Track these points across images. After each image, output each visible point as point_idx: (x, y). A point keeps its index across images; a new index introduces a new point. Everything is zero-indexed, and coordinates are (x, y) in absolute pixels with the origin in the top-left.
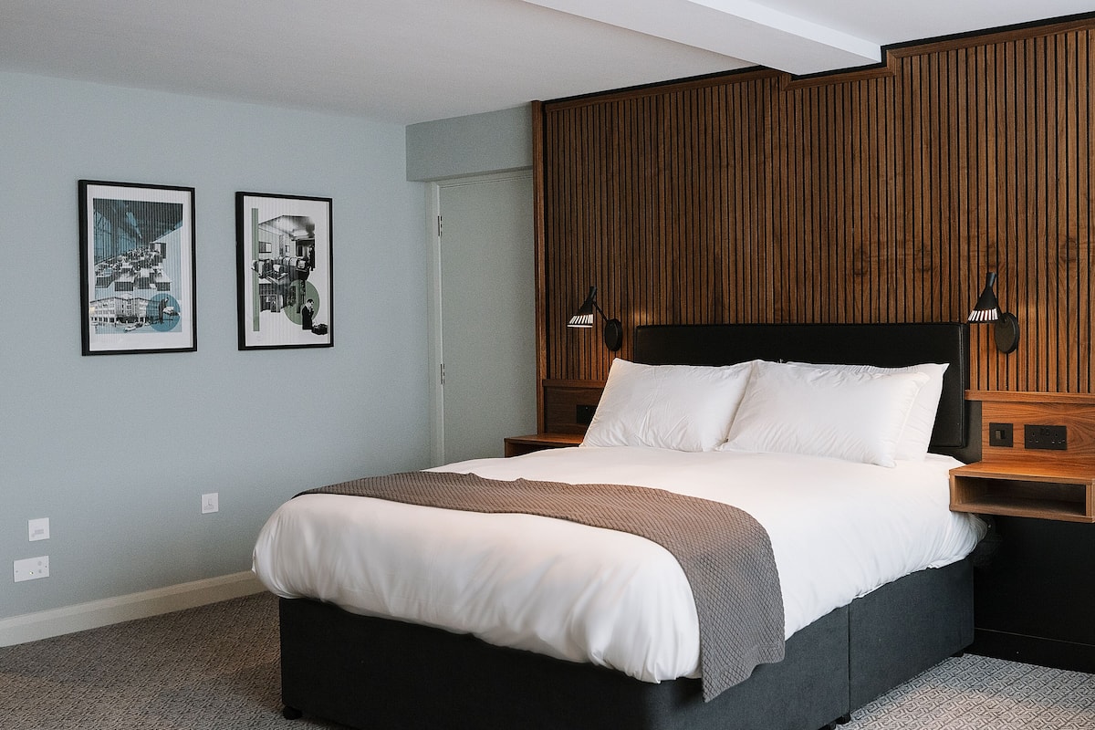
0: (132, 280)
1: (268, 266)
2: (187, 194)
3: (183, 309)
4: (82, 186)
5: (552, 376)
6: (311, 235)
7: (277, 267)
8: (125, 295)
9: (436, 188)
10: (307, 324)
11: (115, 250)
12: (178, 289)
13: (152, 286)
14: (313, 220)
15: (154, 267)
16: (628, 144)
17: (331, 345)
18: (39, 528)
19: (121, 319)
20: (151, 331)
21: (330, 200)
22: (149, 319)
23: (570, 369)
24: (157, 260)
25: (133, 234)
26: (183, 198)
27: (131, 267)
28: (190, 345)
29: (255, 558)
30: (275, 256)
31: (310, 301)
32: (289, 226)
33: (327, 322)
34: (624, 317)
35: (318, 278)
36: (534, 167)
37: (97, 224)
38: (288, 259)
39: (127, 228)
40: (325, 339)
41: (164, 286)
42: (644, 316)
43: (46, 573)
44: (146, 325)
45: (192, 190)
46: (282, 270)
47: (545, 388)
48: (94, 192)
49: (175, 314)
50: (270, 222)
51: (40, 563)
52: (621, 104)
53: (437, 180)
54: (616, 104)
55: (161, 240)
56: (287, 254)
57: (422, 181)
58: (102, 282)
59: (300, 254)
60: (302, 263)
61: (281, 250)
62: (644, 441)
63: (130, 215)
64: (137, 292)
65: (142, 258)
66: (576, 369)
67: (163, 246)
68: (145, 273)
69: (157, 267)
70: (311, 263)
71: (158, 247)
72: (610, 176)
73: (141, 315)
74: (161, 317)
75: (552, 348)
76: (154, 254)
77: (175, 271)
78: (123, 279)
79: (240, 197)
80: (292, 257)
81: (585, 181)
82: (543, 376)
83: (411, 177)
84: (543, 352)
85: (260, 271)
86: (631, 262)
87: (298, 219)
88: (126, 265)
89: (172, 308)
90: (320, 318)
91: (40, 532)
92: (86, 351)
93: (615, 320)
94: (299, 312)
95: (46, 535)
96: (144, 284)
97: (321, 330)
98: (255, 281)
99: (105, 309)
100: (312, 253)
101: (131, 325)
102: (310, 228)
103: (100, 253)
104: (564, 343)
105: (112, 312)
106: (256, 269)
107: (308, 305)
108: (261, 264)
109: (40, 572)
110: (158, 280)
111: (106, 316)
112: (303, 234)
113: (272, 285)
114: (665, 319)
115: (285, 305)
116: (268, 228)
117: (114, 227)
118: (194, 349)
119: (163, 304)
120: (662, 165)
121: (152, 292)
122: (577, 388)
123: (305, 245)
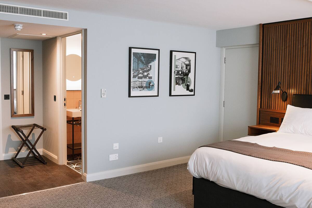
0: (142, 76)
1: (178, 72)
2: (157, 51)
3: (155, 84)
4: (130, 49)
5: (262, 107)
6: (190, 63)
7: (180, 72)
8: (140, 80)
9: (224, 49)
10: (188, 89)
11: (138, 67)
12: (154, 79)
13: (147, 77)
14: (190, 59)
15: (148, 72)
16: (293, 38)
17: (194, 95)
18: (116, 146)
19: (139, 87)
20: (146, 91)
21: (195, 53)
22: (146, 87)
23: (268, 106)
24: (149, 70)
25: (143, 63)
26: (156, 52)
27: (142, 72)
28: (157, 95)
29: (188, 165)
30: (180, 69)
31: (189, 82)
32: (184, 60)
33: (193, 88)
34: (288, 91)
35: (191, 76)
36: (259, 44)
37: (133, 59)
38: (183, 70)
39: (141, 61)
40: (192, 93)
41: (150, 78)
42: (295, 91)
43: (117, 159)
44: (146, 89)
45: (159, 50)
46: (182, 73)
47: (260, 111)
48: (133, 51)
49: (153, 86)
50: (179, 59)
51: (116, 156)
52: (291, 25)
53: (224, 47)
54: (289, 25)
55: (150, 64)
56: (183, 68)
57: (220, 47)
58: (134, 77)
59: (187, 68)
60: (187, 71)
61: (182, 67)
62: (301, 132)
63: (142, 57)
64: (143, 79)
65: (145, 70)
66: (270, 106)
67: (151, 66)
68: (146, 74)
69: (149, 72)
70: (189, 71)
71: (149, 66)
72: (285, 47)
73: (144, 86)
74: (149, 86)
75: (263, 99)
76: (148, 68)
77: (153, 73)
78: (140, 75)
79: (171, 52)
80: (184, 70)
81: (277, 49)
82: (259, 107)
83: (217, 46)
84: (260, 100)
85: (176, 74)
86: (292, 74)
87: (186, 58)
88: (141, 72)
89: (152, 84)
90: (191, 87)
91: (117, 147)
92: (130, 96)
93: (285, 92)
94: (186, 85)
95: (118, 148)
96: (145, 77)
97: (191, 91)
98: (174, 76)
99: (135, 84)
100: (190, 68)
101: (141, 89)
102: (190, 61)
103: (134, 68)
104: (267, 98)
105: (137, 85)
106: (175, 73)
107: (188, 83)
108: (176, 71)
109: (116, 158)
110: (149, 76)
111: (135, 86)
112: (187, 63)
113: (179, 77)
114: (303, 92)
115: (182, 83)
116: (178, 61)
117: (138, 61)
118: (158, 96)
119: (150, 83)
120: (304, 44)
121: (147, 80)
122: (271, 112)
123: (188, 66)
